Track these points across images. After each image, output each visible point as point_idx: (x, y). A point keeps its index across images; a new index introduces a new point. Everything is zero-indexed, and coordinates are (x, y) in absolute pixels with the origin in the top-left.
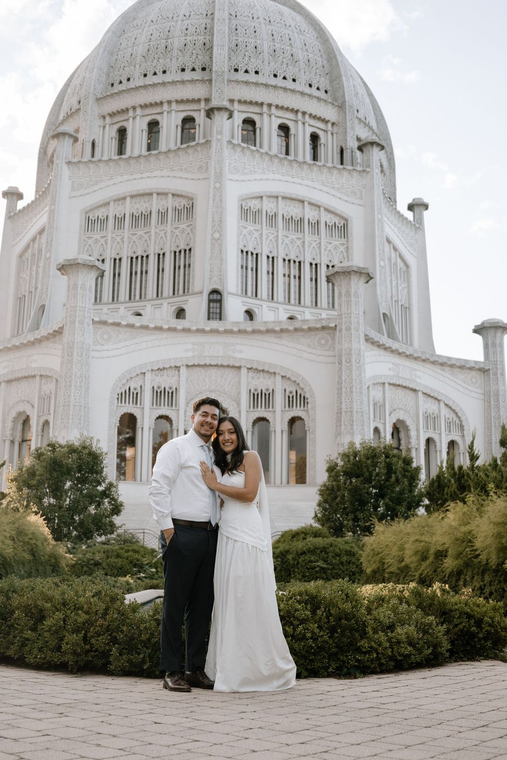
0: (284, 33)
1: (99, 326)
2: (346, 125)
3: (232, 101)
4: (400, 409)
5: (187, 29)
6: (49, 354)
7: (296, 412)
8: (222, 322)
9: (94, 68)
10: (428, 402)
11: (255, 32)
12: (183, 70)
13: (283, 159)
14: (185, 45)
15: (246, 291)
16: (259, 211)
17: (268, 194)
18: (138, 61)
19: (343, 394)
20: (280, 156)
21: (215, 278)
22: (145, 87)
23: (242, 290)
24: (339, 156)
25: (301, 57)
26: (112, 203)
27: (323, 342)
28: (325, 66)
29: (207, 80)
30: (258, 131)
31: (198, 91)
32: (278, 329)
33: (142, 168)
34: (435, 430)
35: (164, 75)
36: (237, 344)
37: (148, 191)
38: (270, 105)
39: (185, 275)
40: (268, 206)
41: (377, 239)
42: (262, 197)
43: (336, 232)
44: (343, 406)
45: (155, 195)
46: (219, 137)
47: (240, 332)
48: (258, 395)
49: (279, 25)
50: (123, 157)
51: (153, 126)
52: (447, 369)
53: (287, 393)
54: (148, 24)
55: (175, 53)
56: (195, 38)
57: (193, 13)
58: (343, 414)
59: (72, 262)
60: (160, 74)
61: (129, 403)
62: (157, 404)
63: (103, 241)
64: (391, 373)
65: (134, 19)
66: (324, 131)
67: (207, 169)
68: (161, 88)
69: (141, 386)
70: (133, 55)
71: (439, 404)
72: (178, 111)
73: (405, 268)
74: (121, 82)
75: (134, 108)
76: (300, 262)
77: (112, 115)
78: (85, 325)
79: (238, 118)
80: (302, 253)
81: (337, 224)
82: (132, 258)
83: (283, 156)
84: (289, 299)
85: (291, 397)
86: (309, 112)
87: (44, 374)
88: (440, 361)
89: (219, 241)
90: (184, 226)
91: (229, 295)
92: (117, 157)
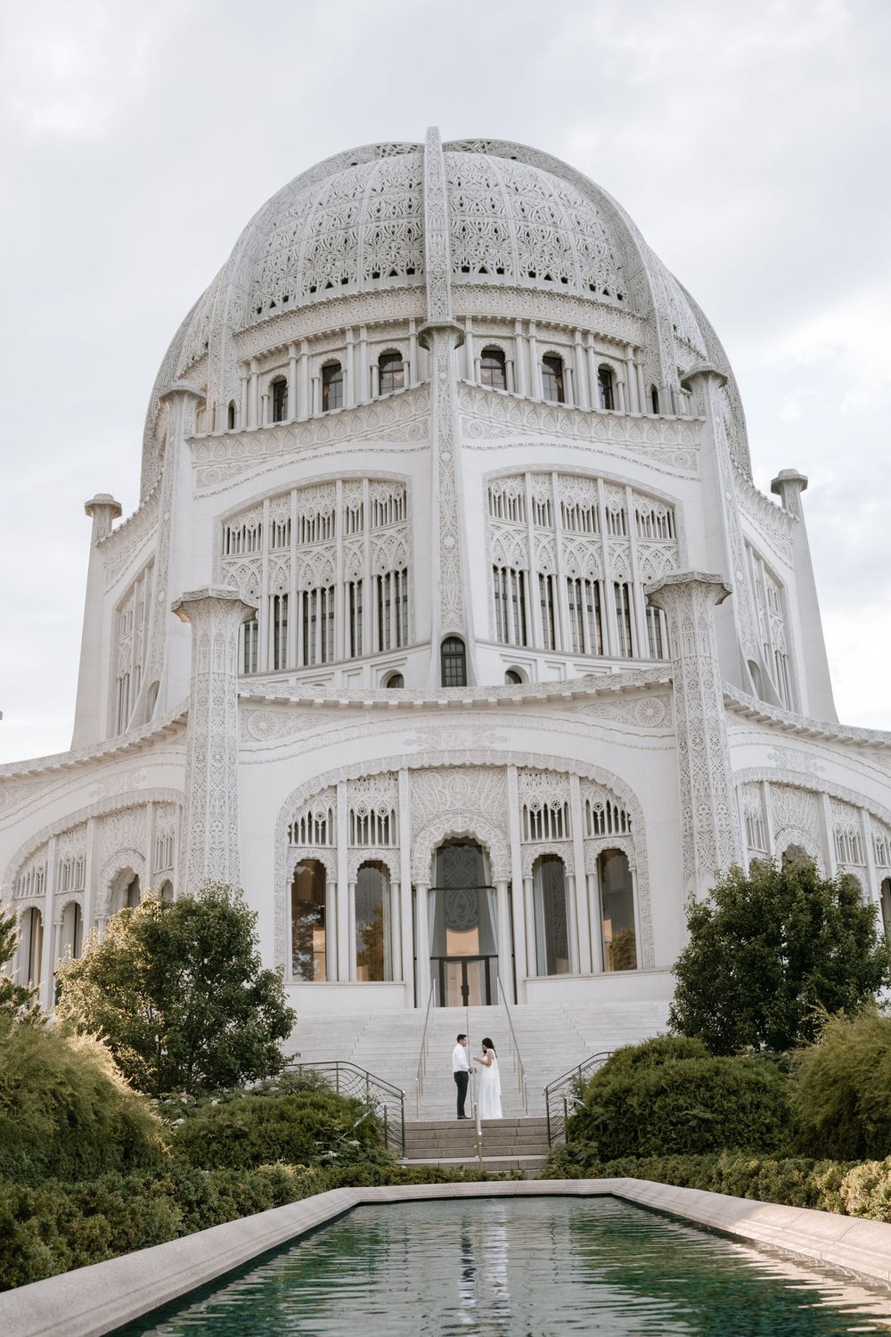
0: (541, 206)
1: (251, 707)
2: (658, 349)
3: (461, 319)
4: (792, 827)
5: (379, 211)
6: (167, 764)
7: (610, 840)
8: (468, 688)
9: (227, 286)
10: (840, 813)
11: (493, 207)
12: (376, 275)
13: (555, 408)
14: (378, 235)
15: (507, 636)
16: (521, 499)
17: (534, 469)
18: (300, 268)
19: (694, 800)
20: (549, 403)
21: (452, 615)
22: (314, 307)
23: (500, 635)
24: (650, 401)
25: (573, 244)
26: (266, 503)
27: (650, 712)
28: (615, 256)
29: (417, 288)
30: (509, 366)
31: (404, 308)
32: (567, 693)
33: (315, 441)
34: (856, 861)
35: (345, 285)
36: (498, 726)
37: (326, 478)
38: (526, 323)
39: (398, 616)
40: (535, 490)
41: (727, 534)
42: (523, 475)
43: (654, 528)
44: (695, 821)
45: (339, 484)
46: (443, 376)
47: (503, 704)
48: (539, 813)
49: (533, 194)
50: (283, 423)
51: (331, 371)
52: (868, 751)
53: (592, 809)
54: (314, 209)
55: (361, 248)
56: (393, 223)
57: (387, 184)
58: (696, 837)
59: (197, 597)
60: (338, 285)
61: (310, 841)
62: (359, 841)
63: (253, 567)
64: (773, 764)
65: (292, 205)
66: (622, 361)
67: (426, 432)
68: (340, 307)
69: (330, 810)
70: (292, 259)
71: (860, 816)
72: (371, 343)
73: (776, 588)
74: (273, 305)
75: (297, 344)
76: (596, 583)
77: (260, 359)
78: (226, 704)
79: (474, 347)
80: (600, 567)
81: (656, 513)
82: (305, 593)
83: (555, 403)
84: (583, 647)
85: (599, 814)
86: (593, 331)
87: (161, 800)
88: (856, 738)
89: (455, 550)
90: (392, 532)
91: (477, 644)
92: (272, 425)
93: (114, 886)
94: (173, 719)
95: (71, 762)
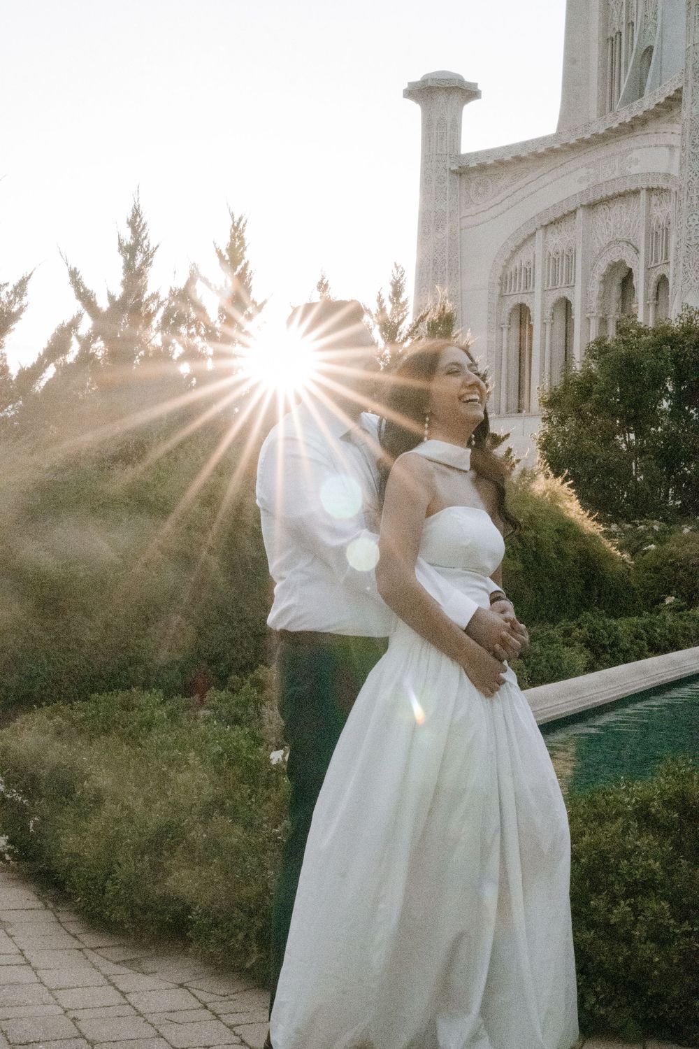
93: (607, 278)
94: (667, 95)
95: (557, 146)
